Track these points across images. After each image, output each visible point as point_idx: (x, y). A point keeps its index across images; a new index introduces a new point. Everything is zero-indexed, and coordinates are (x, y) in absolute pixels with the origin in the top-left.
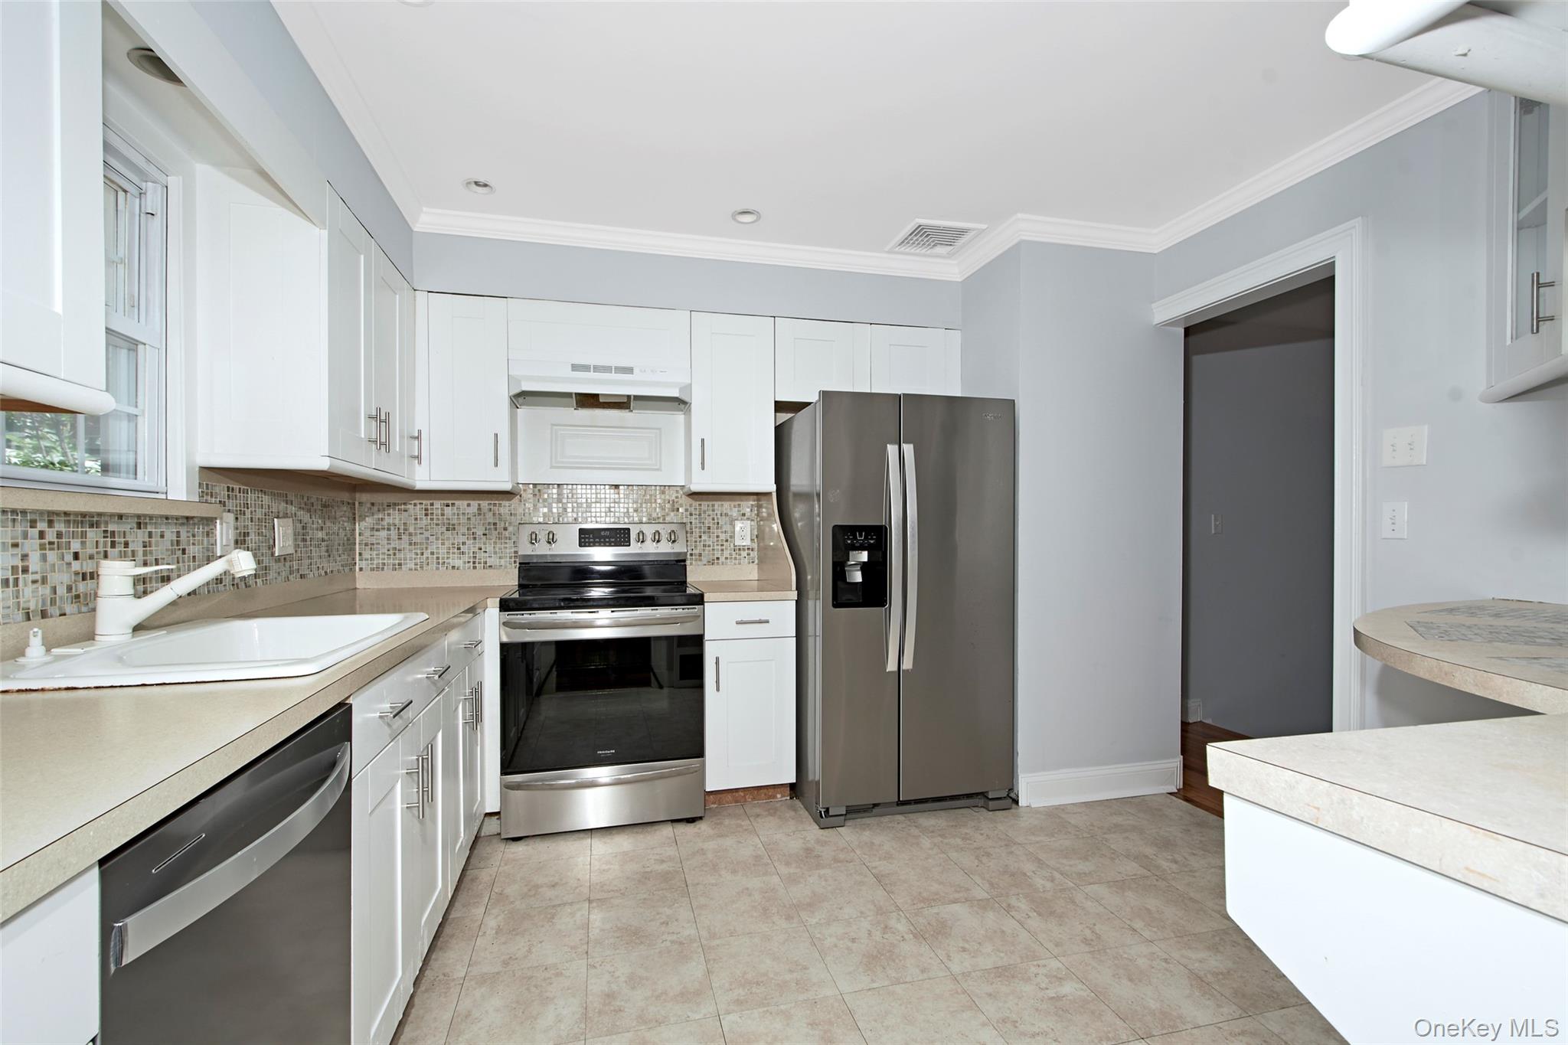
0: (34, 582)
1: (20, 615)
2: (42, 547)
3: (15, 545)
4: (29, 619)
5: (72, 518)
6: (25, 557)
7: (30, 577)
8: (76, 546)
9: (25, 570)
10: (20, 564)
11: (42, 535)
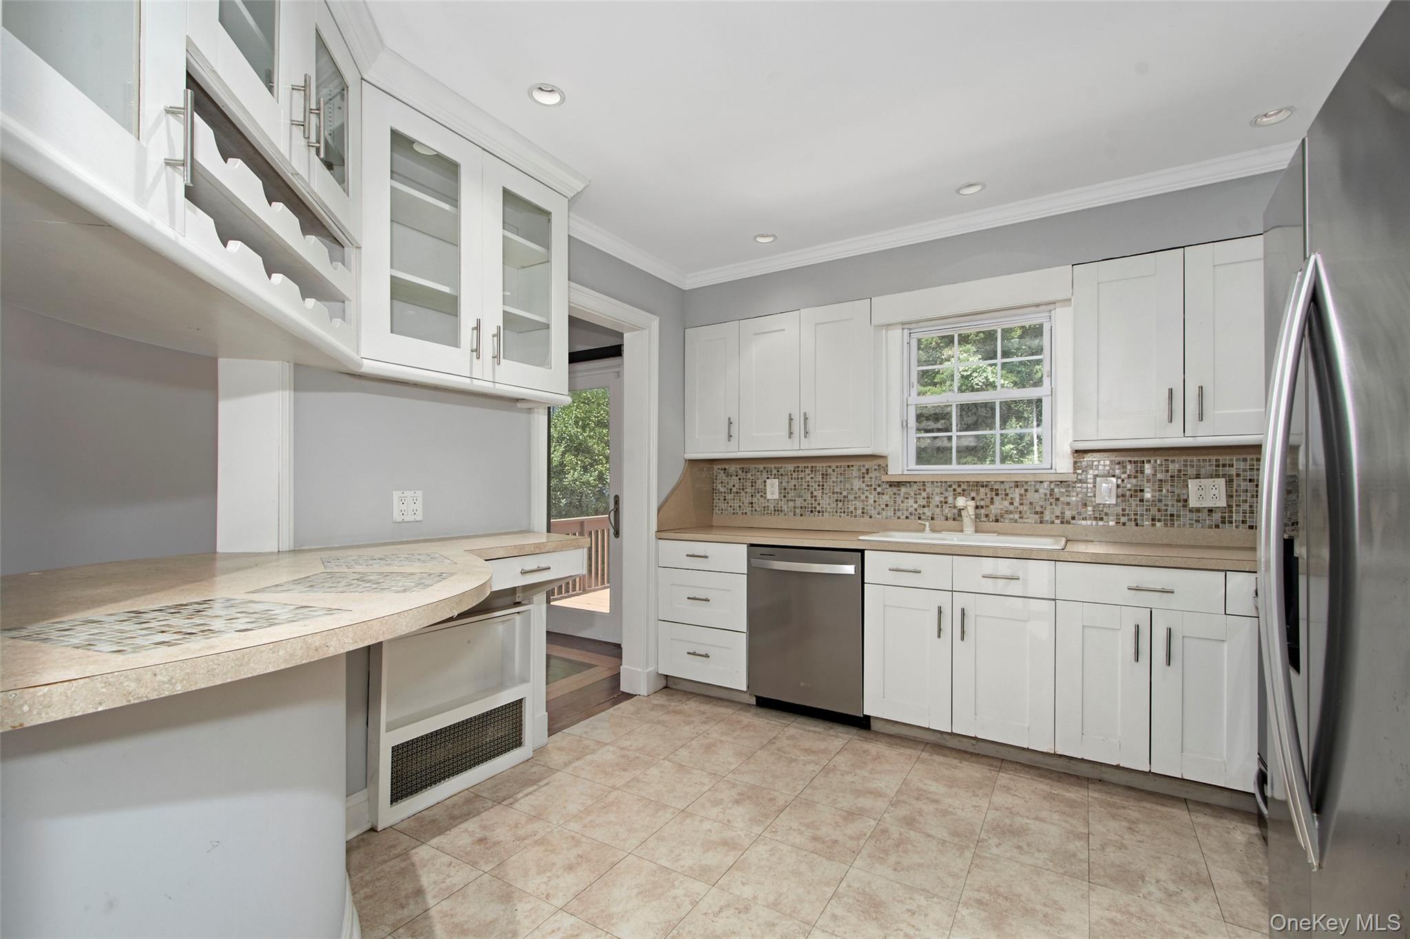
0: (950, 507)
1: (943, 518)
2: (954, 494)
3: (942, 494)
4: (947, 520)
5: (971, 483)
6: (946, 498)
7: (948, 505)
8: (973, 494)
9: (946, 503)
10: (944, 500)
11: (954, 490)
